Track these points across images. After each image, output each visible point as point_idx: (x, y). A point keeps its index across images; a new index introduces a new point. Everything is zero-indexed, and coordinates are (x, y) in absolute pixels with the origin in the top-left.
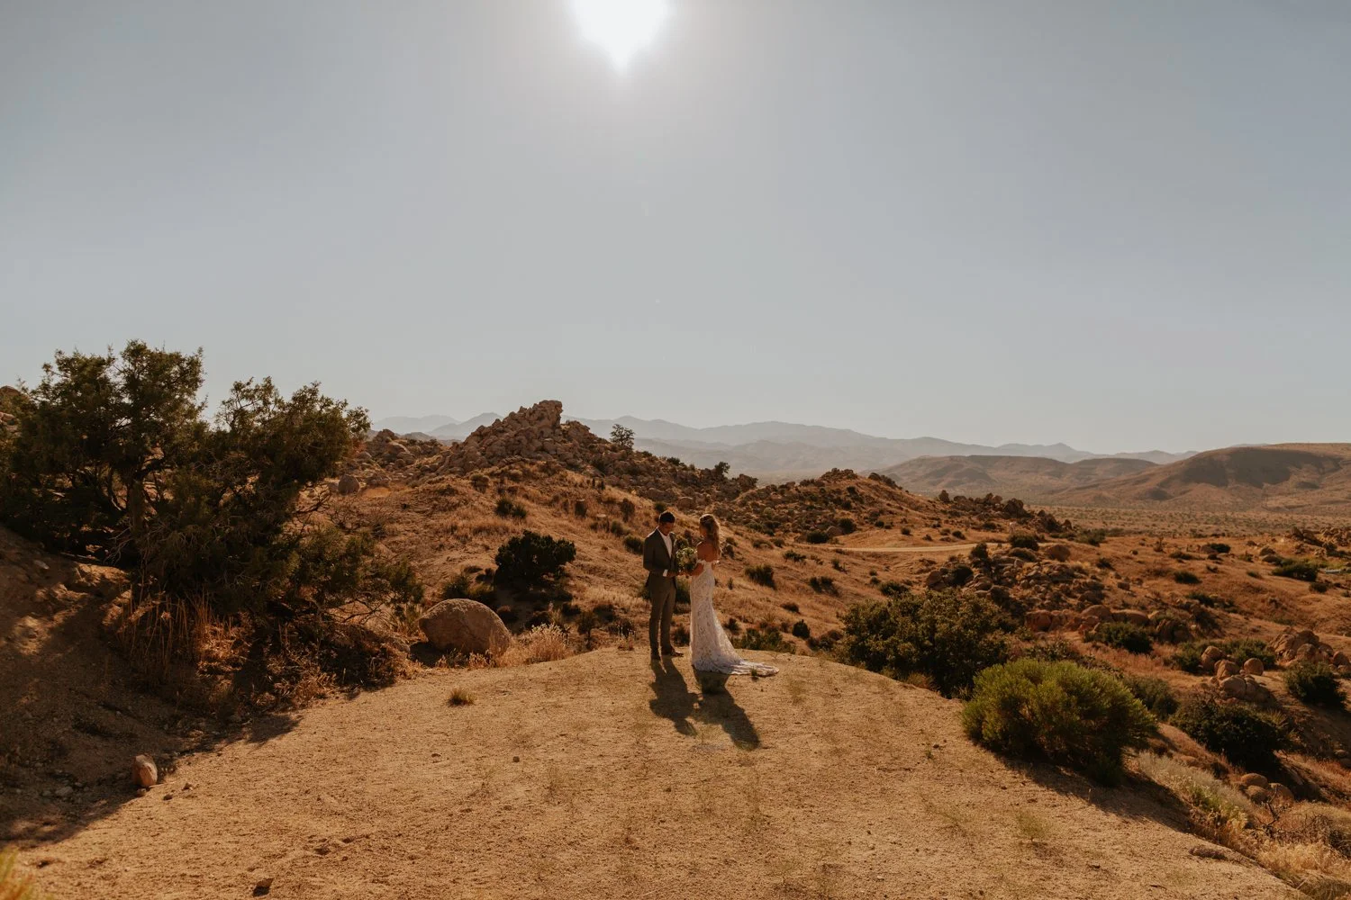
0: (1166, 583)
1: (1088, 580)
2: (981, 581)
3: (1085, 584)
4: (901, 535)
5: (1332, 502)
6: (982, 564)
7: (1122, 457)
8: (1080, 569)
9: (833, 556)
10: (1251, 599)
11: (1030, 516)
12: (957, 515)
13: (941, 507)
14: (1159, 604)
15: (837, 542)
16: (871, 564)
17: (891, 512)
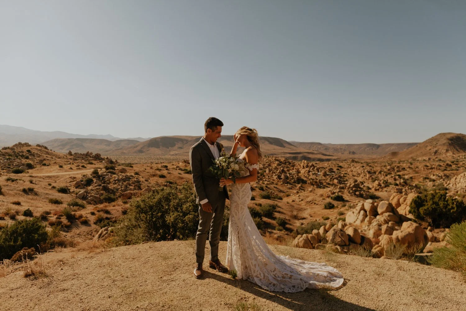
0: (157, 178)
1: (135, 180)
2: (97, 183)
3: (134, 181)
4: (59, 168)
5: (186, 153)
6: (97, 177)
7: (130, 139)
8: (132, 176)
9: (29, 178)
10: (181, 181)
11: (103, 159)
12: (76, 160)
13: (69, 157)
14: (158, 185)
15: (28, 172)
16: (48, 180)
17: (48, 160)
